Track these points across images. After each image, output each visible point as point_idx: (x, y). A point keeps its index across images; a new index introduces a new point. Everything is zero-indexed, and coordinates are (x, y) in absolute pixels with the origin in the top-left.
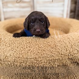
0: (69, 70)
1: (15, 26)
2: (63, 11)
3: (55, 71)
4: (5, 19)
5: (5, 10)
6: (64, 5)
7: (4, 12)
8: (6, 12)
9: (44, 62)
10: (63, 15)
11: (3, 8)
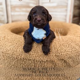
0: (56, 65)
1: (20, 28)
2: (66, 16)
3: (44, 65)
4: (13, 22)
5: (13, 13)
6: (67, 10)
7: (12, 15)
8: (14, 15)
9: (36, 56)
10: (66, 20)
11: (11, 11)
